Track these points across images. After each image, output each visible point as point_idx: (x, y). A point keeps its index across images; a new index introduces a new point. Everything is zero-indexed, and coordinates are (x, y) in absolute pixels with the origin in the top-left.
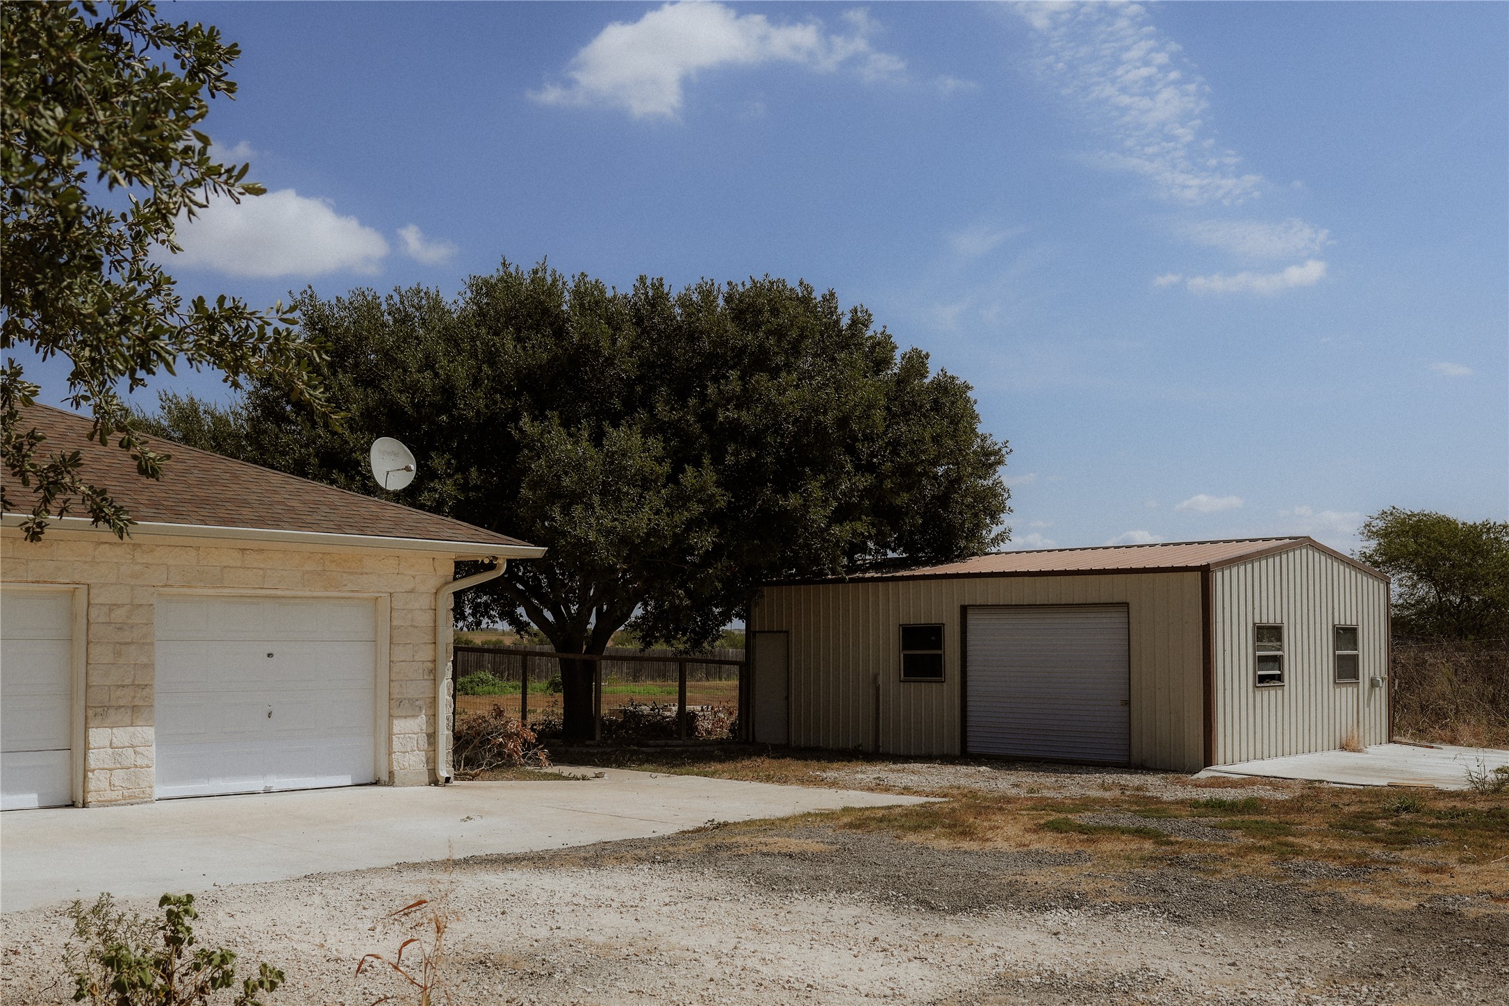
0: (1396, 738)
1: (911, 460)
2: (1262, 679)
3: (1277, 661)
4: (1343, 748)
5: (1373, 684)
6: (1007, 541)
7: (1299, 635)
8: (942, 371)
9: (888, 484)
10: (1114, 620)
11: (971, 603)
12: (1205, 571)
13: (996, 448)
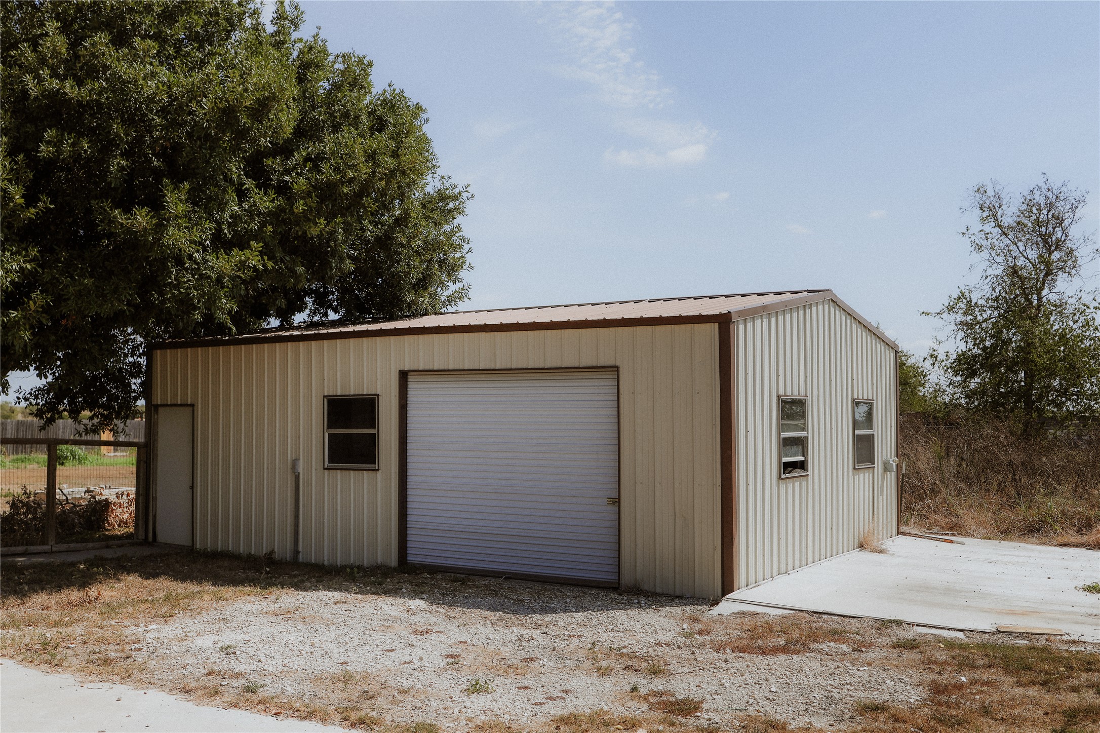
0: (903, 528)
1: (335, 177)
2: (789, 467)
3: (800, 443)
4: (861, 546)
5: (886, 468)
6: (466, 299)
7: (822, 410)
8: (390, 86)
9: (300, 206)
10: (599, 388)
11: (412, 368)
12: (724, 322)
13: (456, 191)
